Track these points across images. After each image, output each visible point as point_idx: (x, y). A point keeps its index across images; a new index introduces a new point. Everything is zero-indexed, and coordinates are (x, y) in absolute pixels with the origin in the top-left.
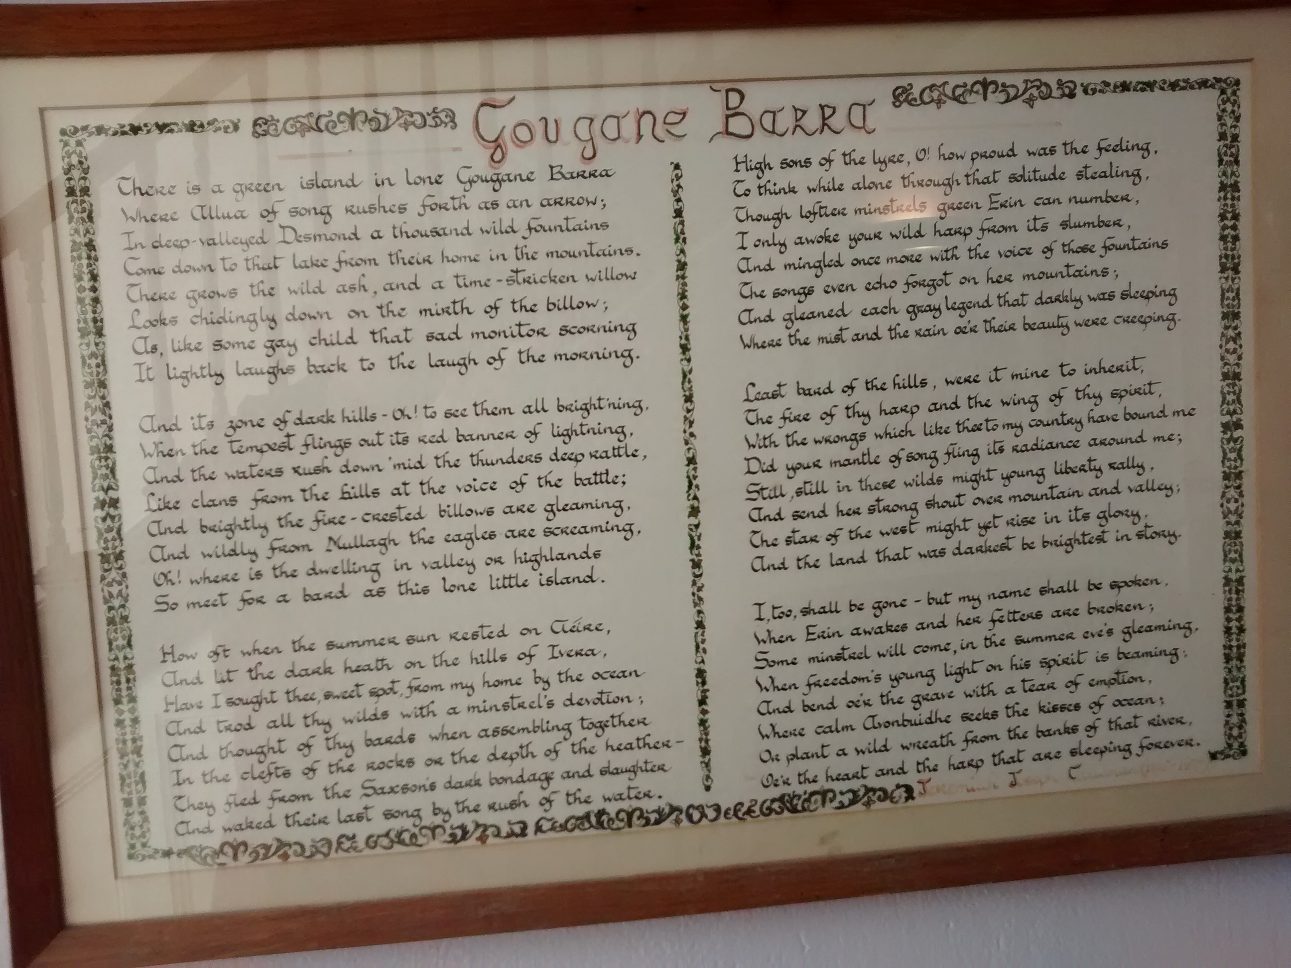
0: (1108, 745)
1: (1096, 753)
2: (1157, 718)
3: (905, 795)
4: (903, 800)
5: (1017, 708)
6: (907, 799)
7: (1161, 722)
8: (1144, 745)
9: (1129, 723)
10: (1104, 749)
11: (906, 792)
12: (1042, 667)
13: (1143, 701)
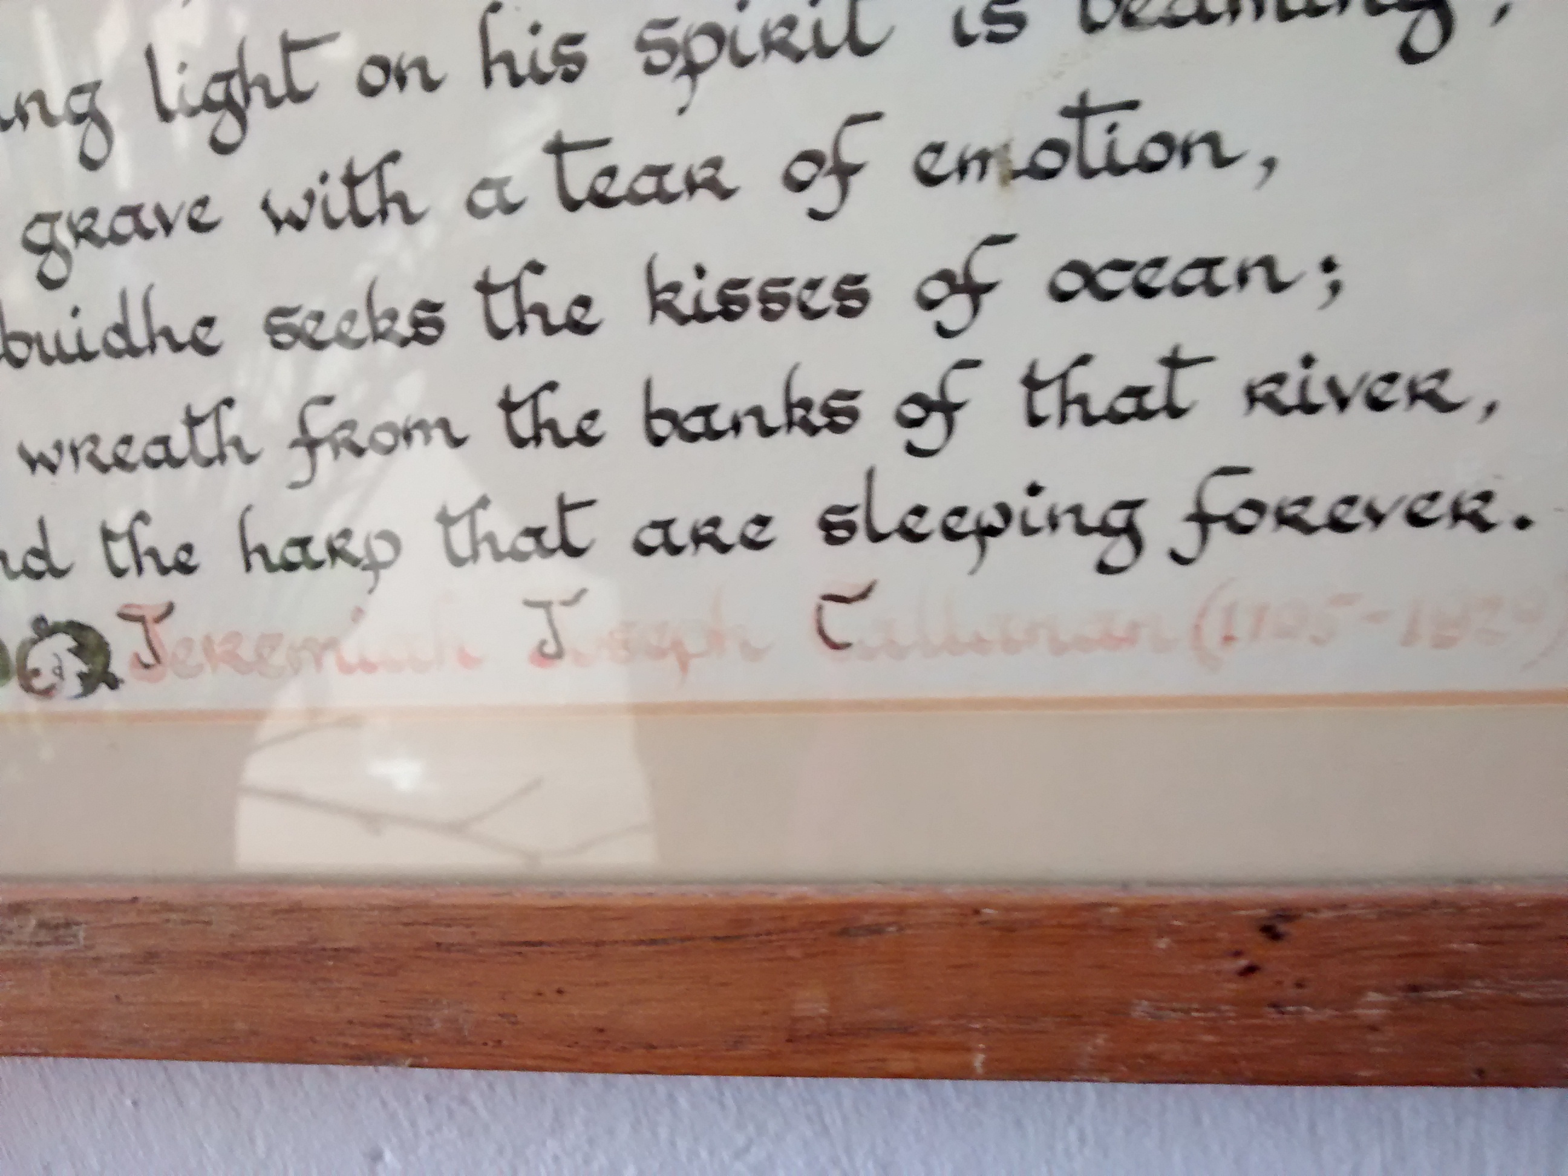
0: (1018, 501)
1: (951, 535)
2: (1296, 373)
3: (75, 666)
4: (74, 685)
5: (534, 290)
6: (89, 682)
7: (1318, 394)
8: (1213, 508)
9: (1138, 393)
10: (995, 519)
11: (79, 651)
12: (651, 69)
13: (1224, 275)
